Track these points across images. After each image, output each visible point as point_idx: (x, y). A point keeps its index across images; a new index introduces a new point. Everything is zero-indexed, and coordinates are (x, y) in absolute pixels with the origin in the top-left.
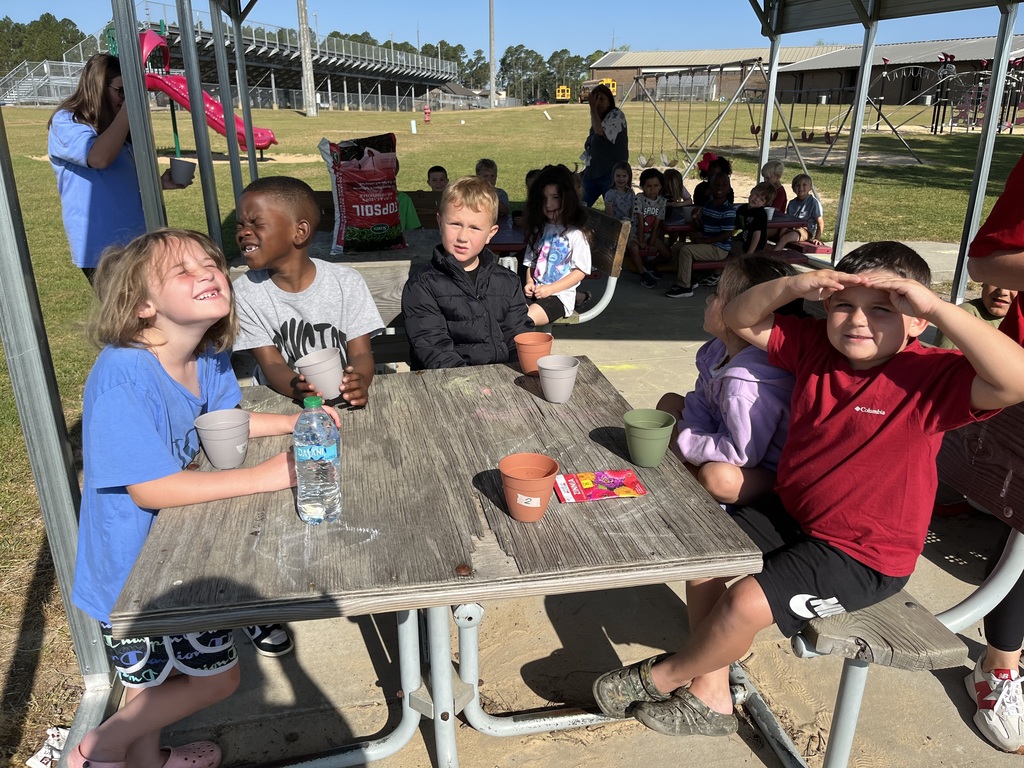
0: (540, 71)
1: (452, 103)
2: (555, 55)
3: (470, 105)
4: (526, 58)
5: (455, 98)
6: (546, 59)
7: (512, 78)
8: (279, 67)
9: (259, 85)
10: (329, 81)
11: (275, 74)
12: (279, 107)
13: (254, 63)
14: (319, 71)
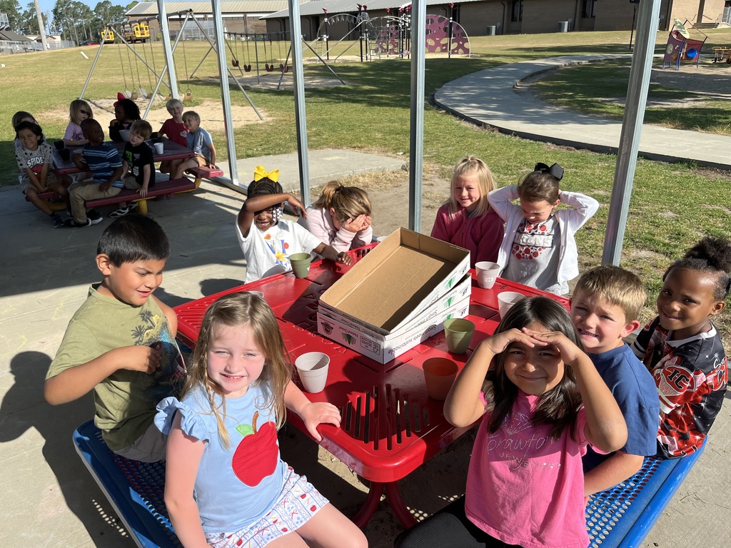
0: (89, 18)
1: (9, 47)
2: (99, 5)
3: (25, 49)
4: (75, 8)
5: (10, 44)
6: (92, 8)
7: (65, 24)
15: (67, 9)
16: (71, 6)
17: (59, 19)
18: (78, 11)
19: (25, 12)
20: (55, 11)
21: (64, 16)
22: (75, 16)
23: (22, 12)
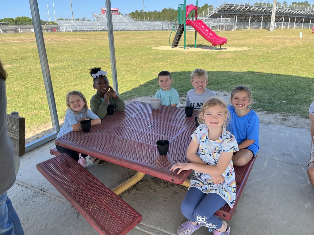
8: (266, 15)
9: (257, 21)
10: (283, 19)
11: (263, 17)
12: (262, 28)
13: (257, 14)
14: (280, 15)
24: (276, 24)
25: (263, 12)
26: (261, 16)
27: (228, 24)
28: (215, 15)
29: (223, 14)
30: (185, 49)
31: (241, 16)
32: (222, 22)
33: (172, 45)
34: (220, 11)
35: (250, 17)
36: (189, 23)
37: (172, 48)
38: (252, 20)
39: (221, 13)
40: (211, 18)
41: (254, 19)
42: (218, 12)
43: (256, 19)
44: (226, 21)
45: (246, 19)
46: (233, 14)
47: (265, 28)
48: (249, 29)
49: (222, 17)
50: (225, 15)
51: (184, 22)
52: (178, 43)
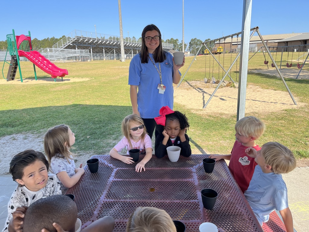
2: (206, 40)
7: (193, 48)
8: (117, 48)
9: (111, 53)
10: (132, 51)
11: (115, 50)
12: (116, 59)
13: (109, 47)
14: (129, 48)
15: (194, 42)
16: (196, 41)
17: (191, 46)
18: (198, 43)
19: (180, 43)
20: (190, 43)
21: (193, 45)
22: (197, 45)
23: (179, 43)
24: (125, 55)
25: (114, 46)
26: (114, 48)
27: (84, 55)
28: (69, 46)
29: (78, 46)
30: (22, 82)
31: (95, 48)
32: (78, 54)
33: (7, 78)
34: (74, 43)
35: (104, 50)
36: (21, 54)
37: (7, 81)
38: (106, 52)
39: (75, 45)
40: (66, 49)
41: (108, 51)
42: (72, 43)
43: (110, 51)
44: (81, 52)
45: (101, 51)
46: (88, 46)
47: (118, 59)
48: (104, 60)
49: (77, 48)
50: (80, 47)
51: (16, 53)
52: (14, 75)
